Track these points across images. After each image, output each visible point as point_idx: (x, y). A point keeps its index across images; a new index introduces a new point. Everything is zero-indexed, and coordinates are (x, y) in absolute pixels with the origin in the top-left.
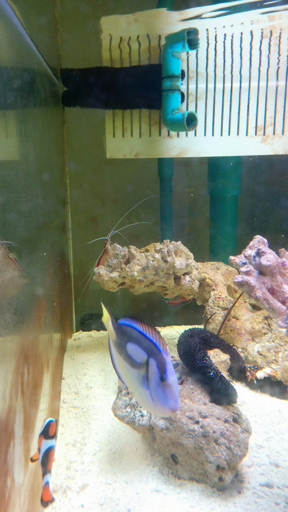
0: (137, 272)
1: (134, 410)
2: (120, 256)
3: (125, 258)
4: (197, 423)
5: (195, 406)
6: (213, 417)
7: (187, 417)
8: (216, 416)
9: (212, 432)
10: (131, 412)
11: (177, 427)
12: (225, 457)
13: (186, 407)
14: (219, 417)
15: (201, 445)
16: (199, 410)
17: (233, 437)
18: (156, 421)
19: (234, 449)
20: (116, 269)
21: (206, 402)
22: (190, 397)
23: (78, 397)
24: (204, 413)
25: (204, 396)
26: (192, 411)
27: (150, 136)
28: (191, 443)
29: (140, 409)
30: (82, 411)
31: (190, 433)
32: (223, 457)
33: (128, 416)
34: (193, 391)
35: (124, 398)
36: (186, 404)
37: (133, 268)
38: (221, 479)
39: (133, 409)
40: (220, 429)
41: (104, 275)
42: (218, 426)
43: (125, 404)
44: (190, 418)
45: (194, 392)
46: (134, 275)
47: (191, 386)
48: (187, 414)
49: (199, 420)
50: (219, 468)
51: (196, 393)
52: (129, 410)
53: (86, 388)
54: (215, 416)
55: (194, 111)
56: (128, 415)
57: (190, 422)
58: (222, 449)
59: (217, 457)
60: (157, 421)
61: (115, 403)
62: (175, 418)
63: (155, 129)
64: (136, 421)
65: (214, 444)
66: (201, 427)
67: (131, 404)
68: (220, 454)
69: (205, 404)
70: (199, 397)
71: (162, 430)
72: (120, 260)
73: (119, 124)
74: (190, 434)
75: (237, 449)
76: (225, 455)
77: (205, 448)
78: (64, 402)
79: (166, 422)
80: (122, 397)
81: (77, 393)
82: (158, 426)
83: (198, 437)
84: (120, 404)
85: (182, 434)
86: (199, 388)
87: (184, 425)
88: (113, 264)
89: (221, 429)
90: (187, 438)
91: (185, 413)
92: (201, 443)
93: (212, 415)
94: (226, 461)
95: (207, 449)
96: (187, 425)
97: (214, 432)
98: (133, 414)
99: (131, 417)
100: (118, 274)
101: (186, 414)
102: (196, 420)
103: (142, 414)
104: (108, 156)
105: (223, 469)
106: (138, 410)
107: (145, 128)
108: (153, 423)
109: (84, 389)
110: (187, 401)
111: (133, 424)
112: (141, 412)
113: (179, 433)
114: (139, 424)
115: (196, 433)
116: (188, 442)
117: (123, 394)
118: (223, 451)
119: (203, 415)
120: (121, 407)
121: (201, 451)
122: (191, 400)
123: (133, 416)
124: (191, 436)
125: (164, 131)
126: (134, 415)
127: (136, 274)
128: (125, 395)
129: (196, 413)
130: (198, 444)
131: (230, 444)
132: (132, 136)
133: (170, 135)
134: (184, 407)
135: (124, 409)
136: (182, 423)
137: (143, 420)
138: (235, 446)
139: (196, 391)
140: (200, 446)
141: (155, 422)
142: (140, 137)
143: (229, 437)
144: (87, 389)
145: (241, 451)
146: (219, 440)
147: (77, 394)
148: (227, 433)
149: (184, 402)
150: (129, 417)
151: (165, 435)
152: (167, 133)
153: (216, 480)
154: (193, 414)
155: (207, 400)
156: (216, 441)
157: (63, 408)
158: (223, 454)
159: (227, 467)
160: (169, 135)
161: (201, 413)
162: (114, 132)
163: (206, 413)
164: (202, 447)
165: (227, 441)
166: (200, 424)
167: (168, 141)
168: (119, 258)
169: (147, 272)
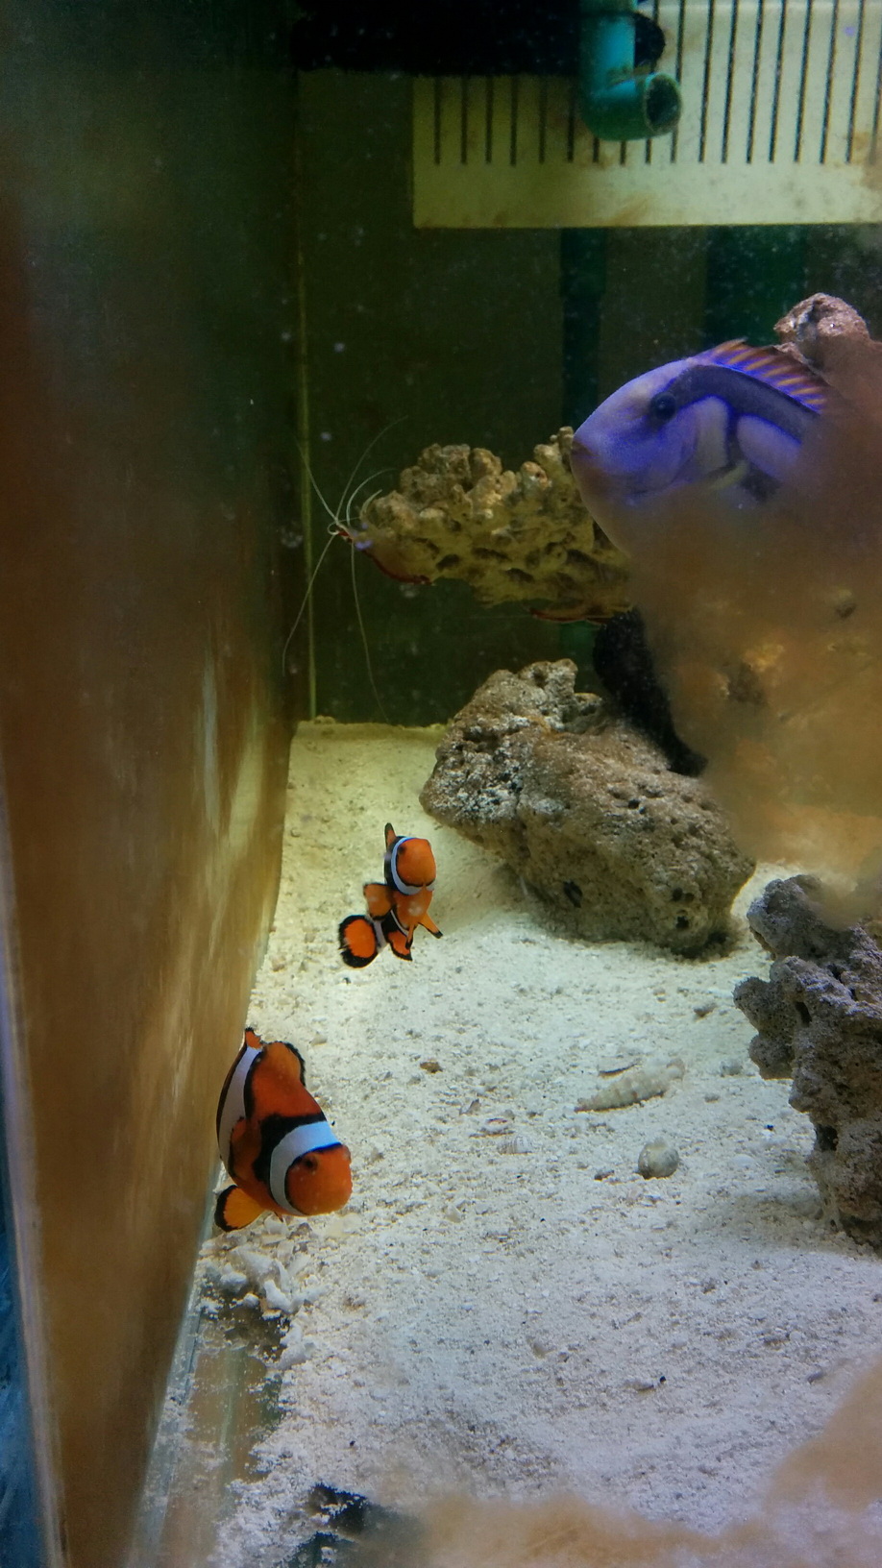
0: (494, 508)
1: (476, 794)
2: (447, 465)
3: (460, 469)
4: (634, 805)
5: (630, 772)
6: (673, 796)
7: (610, 791)
8: (681, 793)
9: (668, 819)
10: (467, 799)
11: (583, 810)
12: (697, 873)
13: (609, 773)
14: (690, 795)
15: (639, 847)
16: (639, 781)
17: (719, 836)
18: (530, 803)
19: (721, 858)
20: (437, 500)
21: (659, 768)
22: (619, 754)
23: (329, 827)
24: (651, 787)
25: (656, 756)
26: (622, 780)
27: (542, 158)
28: (616, 844)
29: (490, 788)
30: (340, 853)
31: (614, 822)
32: (692, 873)
33: (461, 808)
34: (627, 744)
35: (453, 773)
36: (607, 767)
37: (481, 496)
38: (683, 924)
39: (473, 793)
40: (689, 818)
41: (404, 515)
42: (685, 811)
43: (455, 784)
44: (617, 796)
45: (632, 747)
46: (483, 517)
47: (625, 736)
48: (610, 786)
49: (640, 799)
50: (677, 895)
51: (634, 749)
52: (463, 794)
53: (350, 810)
54: (678, 793)
55: (672, 75)
56: (462, 805)
57: (614, 802)
58: (690, 858)
59: (675, 870)
60: (533, 804)
61: (429, 785)
62: (579, 791)
63: (556, 141)
64: (481, 815)
65: (672, 846)
66: (643, 812)
67: (470, 783)
68: (685, 867)
69: (657, 772)
70: (643, 756)
71: (545, 820)
72: (447, 476)
73: (451, 120)
74: (615, 826)
75: (727, 858)
76: (696, 869)
77: (648, 854)
78: (293, 835)
79: (557, 802)
80: (446, 771)
81: (326, 819)
82: (535, 813)
83: (634, 829)
84: (441, 785)
85: (595, 826)
86: (644, 740)
87: (602, 806)
88: (429, 487)
89: (692, 819)
90: (605, 834)
91: (603, 784)
92: (640, 843)
93: (673, 791)
94: (700, 882)
95: (653, 856)
96: (606, 806)
97: (674, 821)
98: (472, 802)
99: (469, 808)
100: (442, 514)
101: (606, 785)
102: (632, 799)
103: (496, 798)
104: (419, 219)
105: (690, 897)
106: (487, 792)
107: (527, 135)
108: (523, 808)
109: (345, 811)
110: (611, 761)
111: (472, 824)
112: (493, 794)
113: (587, 824)
114: (488, 820)
115: (629, 822)
116: (610, 845)
117: (450, 765)
118: (692, 861)
119: (651, 790)
120: (444, 791)
121: (637, 860)
122: (622, 759)
123: (474, 805)
124: (615, 831)
125: (583, 145)
126: (476, 804)
127: (489, 513)
128: (454, 767)
129: (631, 785)
130: (631, 846)
131: (710, 848)
132: (489, 159)
133: (600, 158)
134: (603, 772)
135: (451, 796)
136: (597, 802)
137: (497, 810)
138: (724, 853)
139: (635, 746)
140: (636, 850)
141: (528, 806)
142: (513, 162)
143: (711, 834)
144: (351, 812)
145: (736, 864)
146: (685, 840)
147: (326, 822)
148: (706, 826)
149: (604, 763)
150: (464, 809)
151: (552, 832)
152: (589, 152)
153: (671, 924)
154: (623, 787)
155: (662, 766)
156: (677, 841)
157: (290, 845)
158: (692, 868)
159: (698, 894)
160: (596, 157)
161: (644, 787)
162: (437, 147)
163: (657, 787)
164: (641, 850)
165: (703, 842)
166: (641, 807)
167: (594, 176)
168: (445, 471)
169: (521, 507)
